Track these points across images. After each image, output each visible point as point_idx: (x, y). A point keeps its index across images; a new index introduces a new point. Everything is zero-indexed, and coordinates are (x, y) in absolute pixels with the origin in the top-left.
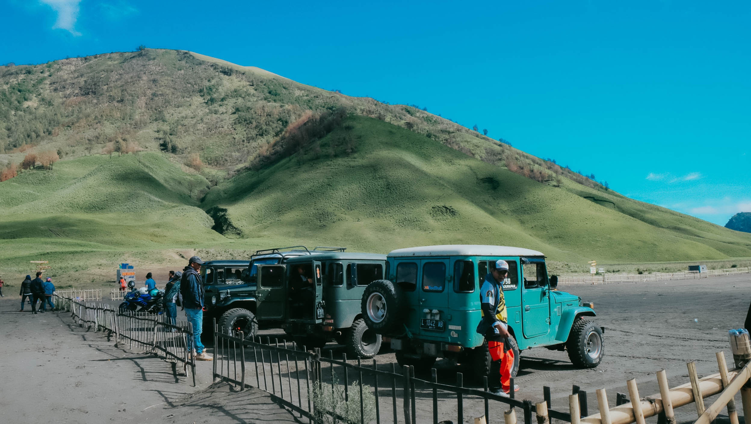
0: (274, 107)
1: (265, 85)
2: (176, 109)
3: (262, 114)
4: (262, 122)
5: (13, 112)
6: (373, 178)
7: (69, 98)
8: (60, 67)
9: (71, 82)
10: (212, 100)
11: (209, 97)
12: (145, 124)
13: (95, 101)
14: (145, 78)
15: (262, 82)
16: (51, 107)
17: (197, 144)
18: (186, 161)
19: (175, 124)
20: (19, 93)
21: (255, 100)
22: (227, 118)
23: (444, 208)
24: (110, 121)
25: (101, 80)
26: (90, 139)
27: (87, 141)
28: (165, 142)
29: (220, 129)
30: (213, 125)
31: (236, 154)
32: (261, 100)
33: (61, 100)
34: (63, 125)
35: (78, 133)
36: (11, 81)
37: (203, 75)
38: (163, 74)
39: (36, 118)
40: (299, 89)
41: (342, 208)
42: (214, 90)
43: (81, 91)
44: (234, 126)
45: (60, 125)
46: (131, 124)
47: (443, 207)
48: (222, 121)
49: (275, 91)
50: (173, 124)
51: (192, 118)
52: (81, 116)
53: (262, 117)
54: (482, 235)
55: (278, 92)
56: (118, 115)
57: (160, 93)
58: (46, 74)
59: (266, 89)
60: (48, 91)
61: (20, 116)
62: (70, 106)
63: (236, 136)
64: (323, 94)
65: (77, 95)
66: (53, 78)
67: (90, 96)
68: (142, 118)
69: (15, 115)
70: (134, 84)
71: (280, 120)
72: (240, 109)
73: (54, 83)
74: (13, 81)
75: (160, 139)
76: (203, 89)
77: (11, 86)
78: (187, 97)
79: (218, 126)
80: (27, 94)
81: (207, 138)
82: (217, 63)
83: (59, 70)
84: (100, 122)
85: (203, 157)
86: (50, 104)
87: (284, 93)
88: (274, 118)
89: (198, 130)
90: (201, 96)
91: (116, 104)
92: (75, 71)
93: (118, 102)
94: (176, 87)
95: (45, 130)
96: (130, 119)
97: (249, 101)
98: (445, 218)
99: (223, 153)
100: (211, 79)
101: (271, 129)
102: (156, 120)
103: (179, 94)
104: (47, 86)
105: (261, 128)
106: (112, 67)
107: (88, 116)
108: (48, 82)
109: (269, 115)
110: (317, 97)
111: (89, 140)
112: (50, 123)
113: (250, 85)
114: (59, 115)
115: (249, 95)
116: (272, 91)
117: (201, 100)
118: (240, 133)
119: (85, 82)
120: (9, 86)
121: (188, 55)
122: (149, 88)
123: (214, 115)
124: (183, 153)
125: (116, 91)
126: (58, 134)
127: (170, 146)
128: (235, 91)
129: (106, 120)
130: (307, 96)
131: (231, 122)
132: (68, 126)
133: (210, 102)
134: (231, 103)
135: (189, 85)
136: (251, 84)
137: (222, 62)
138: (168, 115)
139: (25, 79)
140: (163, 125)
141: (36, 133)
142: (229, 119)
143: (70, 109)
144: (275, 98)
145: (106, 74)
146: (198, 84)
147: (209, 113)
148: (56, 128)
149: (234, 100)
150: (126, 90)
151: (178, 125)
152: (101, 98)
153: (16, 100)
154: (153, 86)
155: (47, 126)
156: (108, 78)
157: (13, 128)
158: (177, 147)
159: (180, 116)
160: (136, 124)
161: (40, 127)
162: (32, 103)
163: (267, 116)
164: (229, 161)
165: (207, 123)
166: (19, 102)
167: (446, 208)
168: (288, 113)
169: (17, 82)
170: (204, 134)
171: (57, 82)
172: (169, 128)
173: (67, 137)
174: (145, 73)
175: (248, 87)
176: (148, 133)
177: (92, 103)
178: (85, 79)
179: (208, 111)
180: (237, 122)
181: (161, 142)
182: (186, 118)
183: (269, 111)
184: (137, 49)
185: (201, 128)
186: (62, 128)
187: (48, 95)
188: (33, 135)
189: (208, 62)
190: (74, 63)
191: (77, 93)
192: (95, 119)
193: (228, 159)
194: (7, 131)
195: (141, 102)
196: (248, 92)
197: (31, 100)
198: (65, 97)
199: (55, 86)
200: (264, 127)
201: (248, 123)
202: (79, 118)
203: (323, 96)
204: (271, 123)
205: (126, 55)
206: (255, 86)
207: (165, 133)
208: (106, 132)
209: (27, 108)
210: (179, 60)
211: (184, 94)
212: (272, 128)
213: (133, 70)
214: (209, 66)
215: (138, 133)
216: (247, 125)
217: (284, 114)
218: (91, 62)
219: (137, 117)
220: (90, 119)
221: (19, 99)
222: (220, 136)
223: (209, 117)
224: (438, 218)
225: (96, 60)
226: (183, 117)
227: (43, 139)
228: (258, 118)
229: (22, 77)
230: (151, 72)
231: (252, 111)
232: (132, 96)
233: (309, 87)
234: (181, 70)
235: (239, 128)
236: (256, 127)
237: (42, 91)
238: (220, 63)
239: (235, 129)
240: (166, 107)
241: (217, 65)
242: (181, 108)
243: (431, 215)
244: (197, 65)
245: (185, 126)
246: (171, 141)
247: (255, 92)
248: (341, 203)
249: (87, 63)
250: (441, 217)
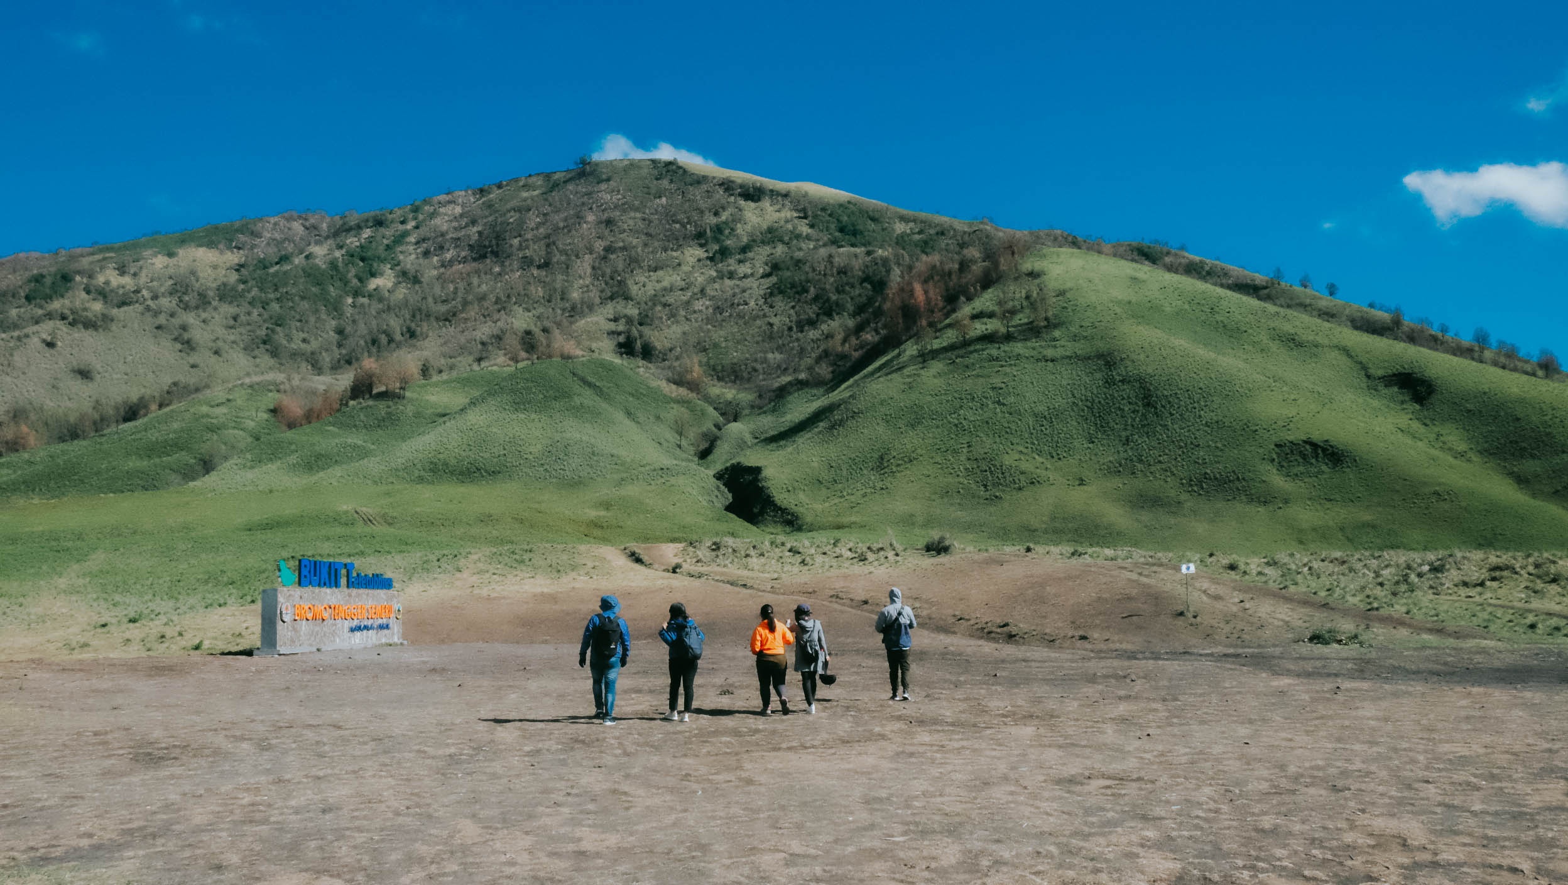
0: (849, 255)
1: (830, 215)
2: (652, 273)
3: (828, 272)
4: (828, 287)
5: (350, 300)
6: (1107, 382)
7: (451, 266)
8: (435, 210)
9: (454, 236)
10: (724, 253)
11: (716, 247)
12: (591, 308)
13: (497, 269)
14: (591, 218)
15: (823, 209)
16: (417, 287)
17: (693, 340)
18: (670, 374)
19: (650, 304)
20: (361, 264)
21: (812, 247)
22: (755, 285)
23: (1308, 447)
24: (524, 306)
25: (509, 228)
26: (484, 340)
27: (480, 346)
28: (628, 338)
29: (741, 307)
30: (726, 300)
31: (775, 357)
32: (825, 245)
33: (435, 272)
34: (437, 319)
35: (463, 332)
36: (348, 241)
37: (702, 204)
38: (625, 208)
39: (389, 308)
40: (903, 219)
41: (1037, 457)
42: (727, 232)
43: (472, 252)
44: (769, 300)
45: (432, 319)
46: (563, 310)
47: (1305, 442)
48: (744, 291)
49: (853, 225)
50: (646, 303)
51: (682, 290)
52: (470, 297)
53: (828, 277)
54: (1431, 510)
55: (860, 227)
56: (539, 292)
57: (621, 244)
58: (410, 225)
59: (833, 223)
60: (413, 256)
61: (362, 305)
62: (452, 282)
63: (773, 320)
64: (955, 226)
65: (464, 260)
66: (423, 231)
67: (488, 261)
68: (586, 295)
69: (354, 306)
70: (569, 231)
71: (866, 279)
72: (782, 266)
73: (424, 240)
74: (352, 242)
75: (619, 334)
76: (705, 231)
77: (347, 252)
78: (672, 250)
79: (736, 301)
80: (375, 265)
81: (715, 326)
82: (732, 179)
83: (433, 215)
84: (504, 308)
85: (708, 364)
86: (416, 280)
87: (871, 229)
88: (853, 277)
89: (695, 312)
90: (701, 246)
91: (535, 272)
92: (461, 215)
93: (539, 267)
94: (652, 231)
95: (405, 329)
96: (562, 299)
97: (800, 249)
98: (1313, 470)
99: (747, 356)
100: (721, 210)
101: (849, 300)
102: (612, 298)
103: (656, 244)
104: (411, 248)
105: (828, 300)
106: (529, 202)
107: (482, 298)
108: (412, 239)
109: (842, 272)
110: (943, 233)
111: (483, 344)
112: (414, 316)
113: (800, 218)
114: (430, 300)
115: (798, 237)
116: (846, 227)
117: (700, 253)
118: (782, 314)
119: (480, 233)
120: (343, 251)
121: (674, 167)
122: (599, 238)
123: (727, 282)
124: (664, 360)
125: (536, 247)
126: (427, 337)
127: (638, 345)
128: (770, 230)
129: (515, 303)
130: (920, 232)
131: (762, 292)
132: (446, 320)
133: (718, 256)
134: (761, 255)
135: (678, 226)
136: (802, 215)
137: (740, 176)
138: (635, 287)
139: (372, 237)
140: (625, 308)
141: (388, 335)
142: (756, 288)
143: (451, 287)
144: (853, 239)
145: (517, 215)
146: (695, 222)
147: (718, 277)
148: (425, 324)
149: (767, 249)
150: (554, 243)
151: (655, 305)
152: (507, 263)
153: (357, 276)
154: (607, 232)
155: (408, 322)
156: (521, 223)
157: (348, 329)
158: (655, 348)
159: (658, 286)
160: (573, 308)
161: (395, 324)
162: (384, 281)
163: (839, 273)
164: (761, 371)
165: (712, 298)
166: (360, 280)
167: (1314, 445)
168: (884, 265)
169: (358, 244)
170: (707, 318)
171: (429, 239)
172: (637, 312)
173: (442, 341)
174: (591, 209)
175: (796, 221)
176: (597, 323)
177: (492, 274)
178: (480, 228)
179: (715, 274)
180: (776, 291)
181: (622, 339)
182: (671, 290)
183: (842, 265)
184: (576, 163)
185: (700, 308)
186: (435, 324)
187: (412, 264)
188: (383, 339)
189: (714, 178)
190: (460, 200)
191: (465, 257)
192: (496, 303)
193: (758, 366)
194: (336, 336)
195: (584, 266)
196: (797, 232)
197: (382, 274)
198: (443, 266)
199: (425, 245)
200: (834, 297)
201: (797, 293)
202: (465, 303)
203: (955, 230)
204: (847, 288)
205: (556, 177)
206: (810, 218)
207: (629, 320)
208: (515, 327)
209: (375, 290)
210: (657, 179)
211: (667, 243)
212: (852, 299)
213: (569, 204)
214: (715, 185)
215: (578, 324)
216: (797, 296)
217: (875, 267)
218: (491, 196)
219: (575, 295)
220: (486, 304)
221: (361, 274)
222: (741, 322)
223: (717, 286)
224: (1295, 470)
225: (500, 191)
226: (665, 289)
227: (399, 346)
228: (819, 280)
229: (367, 233)
230: (602, 205)
231: (807, 268)
232: (566, 254)
233: (923, 215)
234: (660, 197)
235: (779, 302)
236: (816, 298)
237: (401, 257)
238: (739, 178)
239: (771, 307)
240: (632, 272)
241: (733, 182)
242: (660, 273)
243: (1275, 463)
244: (691, 185)
245: (669, 305)
246: (641, 336)
247: (809, 231)
248: (1034, 444)
249: (484, 199)
250: (1301, 469)
